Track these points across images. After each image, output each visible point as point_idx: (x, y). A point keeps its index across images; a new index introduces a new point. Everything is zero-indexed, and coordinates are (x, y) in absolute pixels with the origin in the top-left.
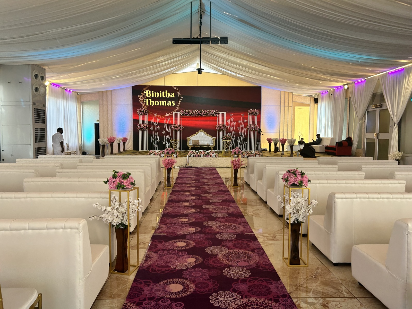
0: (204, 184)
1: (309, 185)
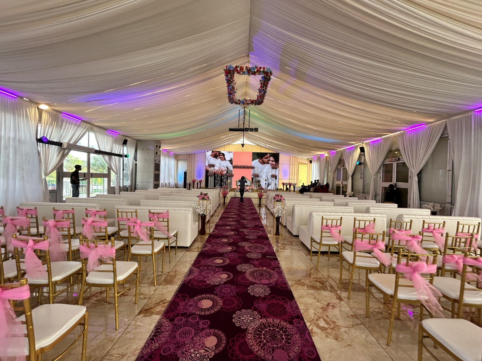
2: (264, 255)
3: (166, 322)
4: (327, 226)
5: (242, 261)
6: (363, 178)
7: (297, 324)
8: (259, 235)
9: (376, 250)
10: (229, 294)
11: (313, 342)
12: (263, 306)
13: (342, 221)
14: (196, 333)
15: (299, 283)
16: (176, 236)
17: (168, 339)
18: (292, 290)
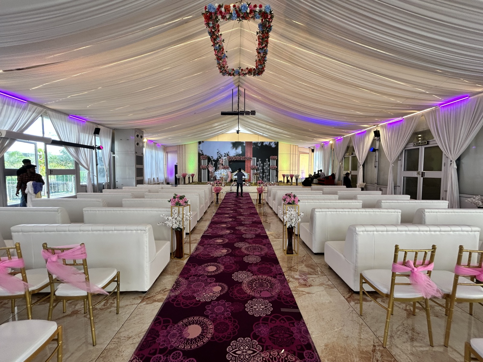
0: (240, 203)
1: (299, 203)
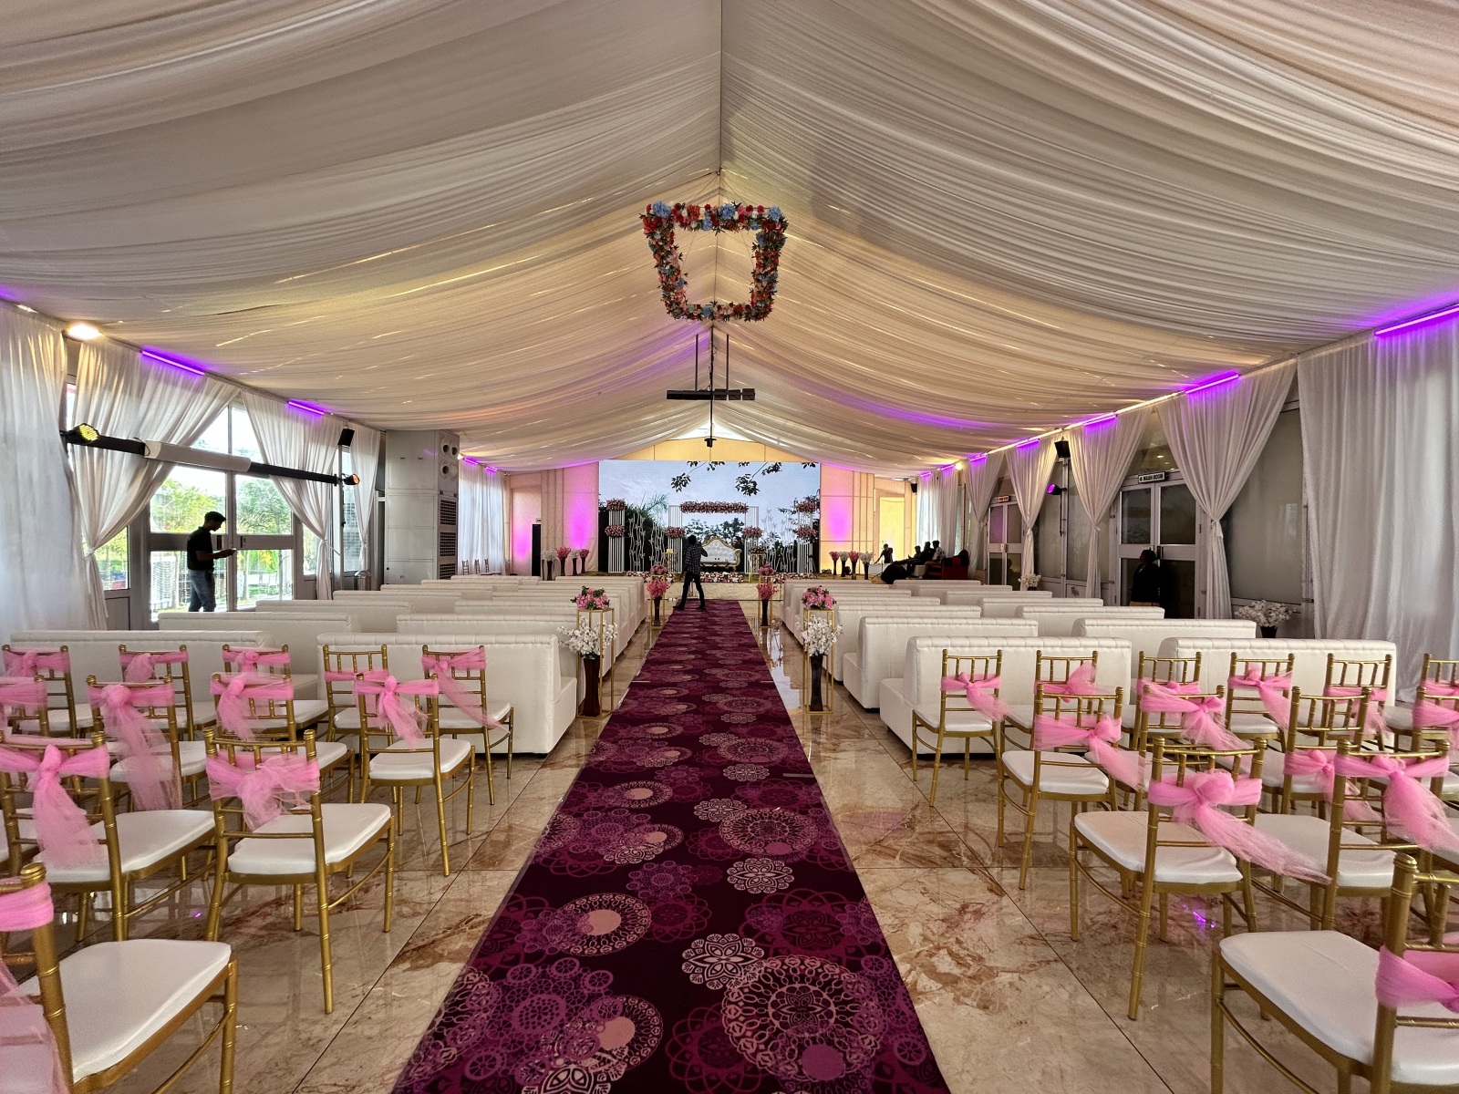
2: (776, 771)
3: (480, 981)
4: (958, 677)
5: (709, 790)
6: (1067, 532)
7: (871, 968)
8: (761, 710)
9: (1098, 744)
10: (673, 890)
11: (918, 1019)
12: (772, 921)
13: (1002, 662)
14: (571, 1010)
15: (878, 848)
16: (508, 721)
17: (487, 1032)
18: (858, 872)
